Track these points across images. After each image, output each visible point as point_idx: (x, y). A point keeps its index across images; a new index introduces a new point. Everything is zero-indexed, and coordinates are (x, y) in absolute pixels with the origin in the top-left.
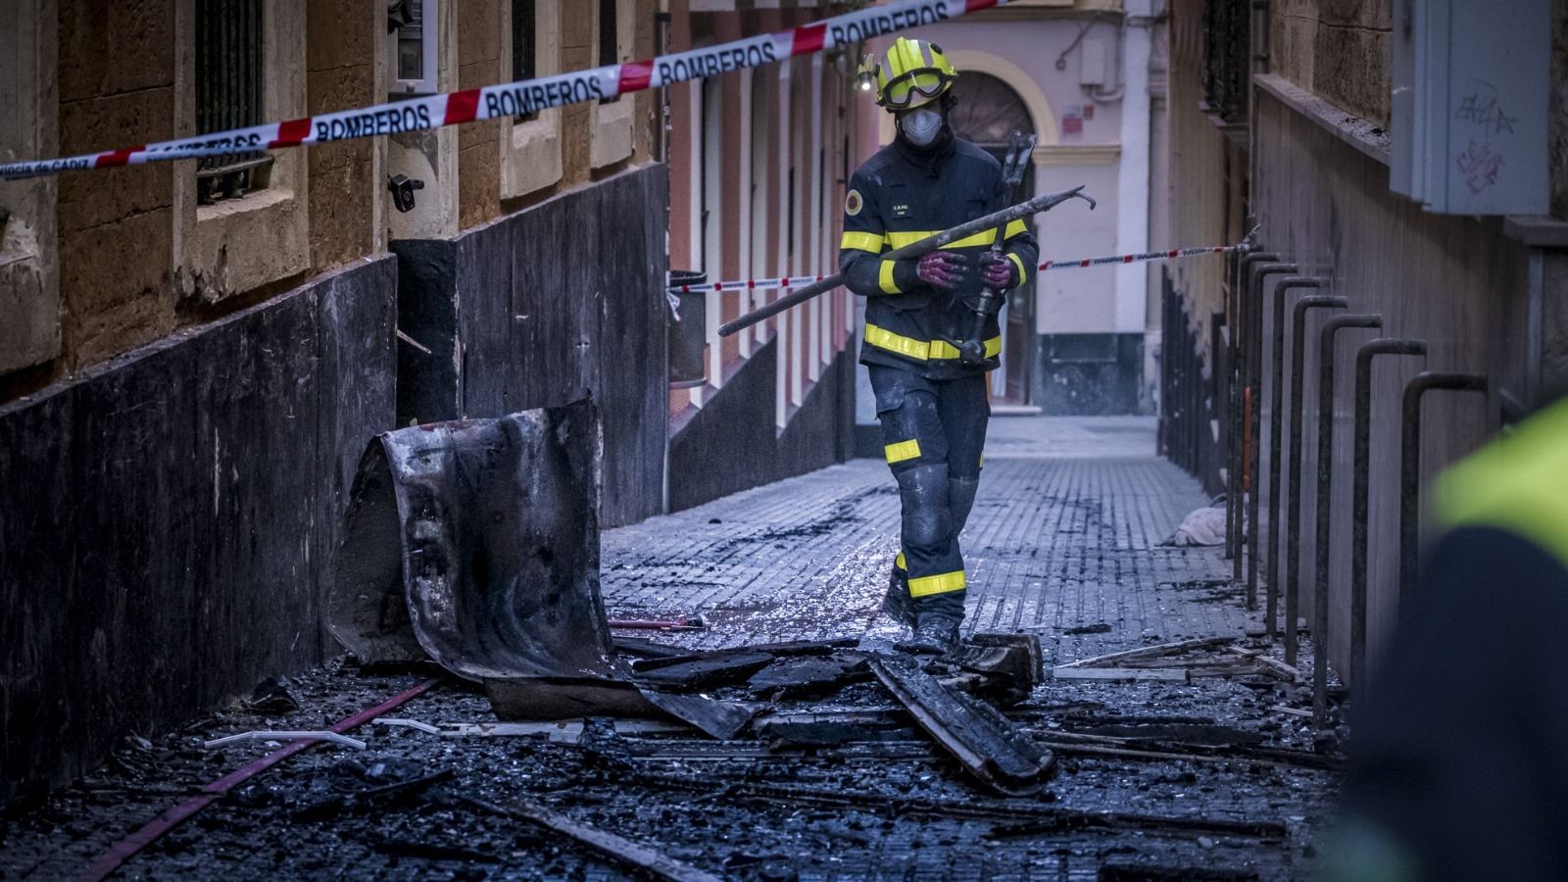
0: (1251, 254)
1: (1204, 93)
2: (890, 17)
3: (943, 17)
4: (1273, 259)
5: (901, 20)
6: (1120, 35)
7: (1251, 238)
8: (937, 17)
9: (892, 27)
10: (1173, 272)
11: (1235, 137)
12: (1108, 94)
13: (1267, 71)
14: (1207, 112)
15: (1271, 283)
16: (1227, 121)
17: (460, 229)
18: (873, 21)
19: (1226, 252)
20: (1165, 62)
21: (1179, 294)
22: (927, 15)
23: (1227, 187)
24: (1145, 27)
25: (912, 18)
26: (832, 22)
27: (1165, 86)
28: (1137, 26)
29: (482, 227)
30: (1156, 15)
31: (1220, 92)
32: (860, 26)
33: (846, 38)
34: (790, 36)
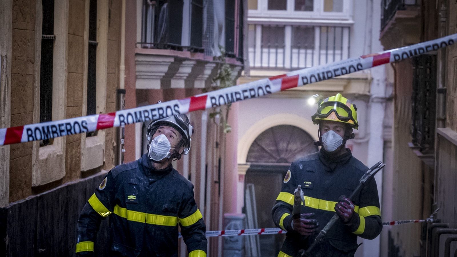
0: (434, 224)
1: (411, 138)
2: (241, 92)
3: (269, 93)
4: (445, 227)
5: (247, 94)
6: (368, 107)
7: (434, 215)
8: (266, 93)
9: (242, 98)
10: (394, 235)
11: (427, 161)
12: (361, 139)
13: (444, 126)
14: (413, 148)
15: (444, 238)
16: (423, 153)
17: (10, 202)
18: (232, 94)
19: (422, 223)
20: (392, 122)
21: (397, 246)
22: (261, 92)
23: (423, 189)
24: (382, 103)
25: (253, 93)
26: (210, 94)
27: (392, 135)
28: (378, 102)
29: (22, 201)
30: (387, 96)
31: (420, 138)
32: (225, 96)
33: (217, 103)
34: (188, 101)
